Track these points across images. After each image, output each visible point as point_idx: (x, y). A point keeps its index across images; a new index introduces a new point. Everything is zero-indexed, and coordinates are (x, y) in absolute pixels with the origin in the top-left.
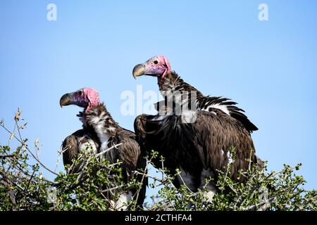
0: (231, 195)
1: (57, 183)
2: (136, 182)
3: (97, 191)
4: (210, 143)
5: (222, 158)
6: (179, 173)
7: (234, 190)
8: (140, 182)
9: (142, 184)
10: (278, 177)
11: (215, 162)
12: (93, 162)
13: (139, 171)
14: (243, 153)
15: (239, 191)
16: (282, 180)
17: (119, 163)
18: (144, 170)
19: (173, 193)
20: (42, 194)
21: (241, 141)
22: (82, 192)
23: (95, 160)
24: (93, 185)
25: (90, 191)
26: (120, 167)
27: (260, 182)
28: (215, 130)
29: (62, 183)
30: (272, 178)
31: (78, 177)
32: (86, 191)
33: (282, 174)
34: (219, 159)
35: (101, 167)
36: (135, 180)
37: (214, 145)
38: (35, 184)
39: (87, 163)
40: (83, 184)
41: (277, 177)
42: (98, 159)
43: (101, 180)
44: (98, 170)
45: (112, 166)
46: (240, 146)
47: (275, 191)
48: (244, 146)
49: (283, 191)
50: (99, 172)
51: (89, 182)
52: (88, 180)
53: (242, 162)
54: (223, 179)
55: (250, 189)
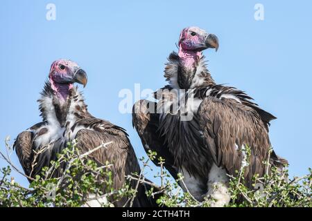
0: (244, 205)
1: (32, 189)
2: (129, 189)
3: (81, 199)
4: (222, 136)
5: (236, 154)
6: (181, 178)
7: (249, 199)
8: (134, 188)
9: (136, 191)
10: (302, 184)
11: (227, 159)
12: (76, 164)
13: (133, 176)
14: (259, 148)
15: (255, 200)
16: (307, 187)
17: (109, 166)
18: (139, 174)
19: (174, 203)
20: (15, 203)
21: (256, 134)
22: (63, 201)
23: (80, 162)
24: (76, 192)
25: (73, 199)
26: (109, 170)
27: (280, 189)
28: (228, 119)
29: (39, 189)
30: (294, 185)
31: (59, 183)
32: (68, 199)
33: (307, 181)
34: (232, 155)
35: (86, 171)
36: (127, 187)
37: (226, 139)
38: (6, 191)
39: (70, 166)
40: (65, 191)
41: (300, 183)
42: (82, 161)
43: (86, 186)
44: (83, 173)
45: (100, 169)
46: (255, 139)
47: (297, 200)
48: (260, 140)
49: (308, 201)
50: (84, 177)
51: (72, 189)
52: (70, 186)
53: (257, 159)
54: (235, 186)
55: (267, 198)
